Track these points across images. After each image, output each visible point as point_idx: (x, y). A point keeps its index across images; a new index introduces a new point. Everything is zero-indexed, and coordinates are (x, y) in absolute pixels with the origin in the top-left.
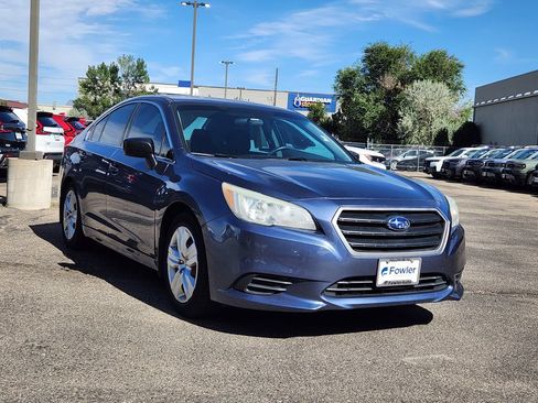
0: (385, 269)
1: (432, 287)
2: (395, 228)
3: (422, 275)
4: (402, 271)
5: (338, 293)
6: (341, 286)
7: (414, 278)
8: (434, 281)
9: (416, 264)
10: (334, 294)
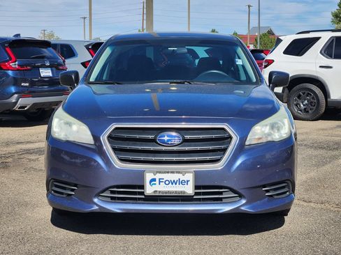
0: (154, 180)
1: (221, 199)
2: (164, 143)
3: (197, 187)
4: (174, 182)
5: (112, 198)
6: (112, 192)
7: (189, 190)
8: (221, 193)
9: (190, 177)
10: (109, 200)
